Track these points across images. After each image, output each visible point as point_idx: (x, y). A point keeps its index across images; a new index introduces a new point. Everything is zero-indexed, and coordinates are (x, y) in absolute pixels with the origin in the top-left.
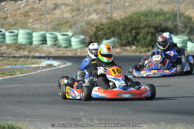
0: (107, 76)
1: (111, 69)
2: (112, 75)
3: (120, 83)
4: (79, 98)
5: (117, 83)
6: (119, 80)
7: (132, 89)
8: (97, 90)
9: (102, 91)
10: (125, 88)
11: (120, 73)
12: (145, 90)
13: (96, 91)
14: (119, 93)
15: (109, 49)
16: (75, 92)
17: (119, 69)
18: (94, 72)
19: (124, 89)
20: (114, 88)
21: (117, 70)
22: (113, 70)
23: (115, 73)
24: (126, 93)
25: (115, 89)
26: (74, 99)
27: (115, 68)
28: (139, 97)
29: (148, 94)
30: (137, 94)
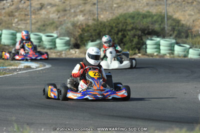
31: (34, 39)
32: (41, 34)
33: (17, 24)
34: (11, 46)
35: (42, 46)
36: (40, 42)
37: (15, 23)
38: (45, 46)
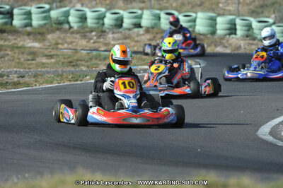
0: (115, 91)
1: (121, 82)
2: (120, 91)
3: (129, 102)
4: (73, 121)
5: (126, 102)
6: (129, 97)
7: (146, 111)
8: (96, 112)
9: (103, 113)
10: (135, 110)
11: (133, 88)
12: (166, 113)
13: (94, 113)
14: (125, 117)
15: (124, 52)
16: (70, 113)
17: (133, 81)
18: (99, 85)
19: (133, 111)
20: (119, 109)
21: (129, 83)
22: (124, 83)
23: (125, 87)
24: (136, 117)
25: (121, 111)
26: (68, 123)
27: (127, 80)
28: (156, 123)
29: (172, 119)
30: (153, 119)
31: (240, 25)
32: (251, 19)
33: (225, 4)
34: (209, 36)
35: (252, 36)
36: (248, 30)
37: (222, 3)
38: (256, 36)
